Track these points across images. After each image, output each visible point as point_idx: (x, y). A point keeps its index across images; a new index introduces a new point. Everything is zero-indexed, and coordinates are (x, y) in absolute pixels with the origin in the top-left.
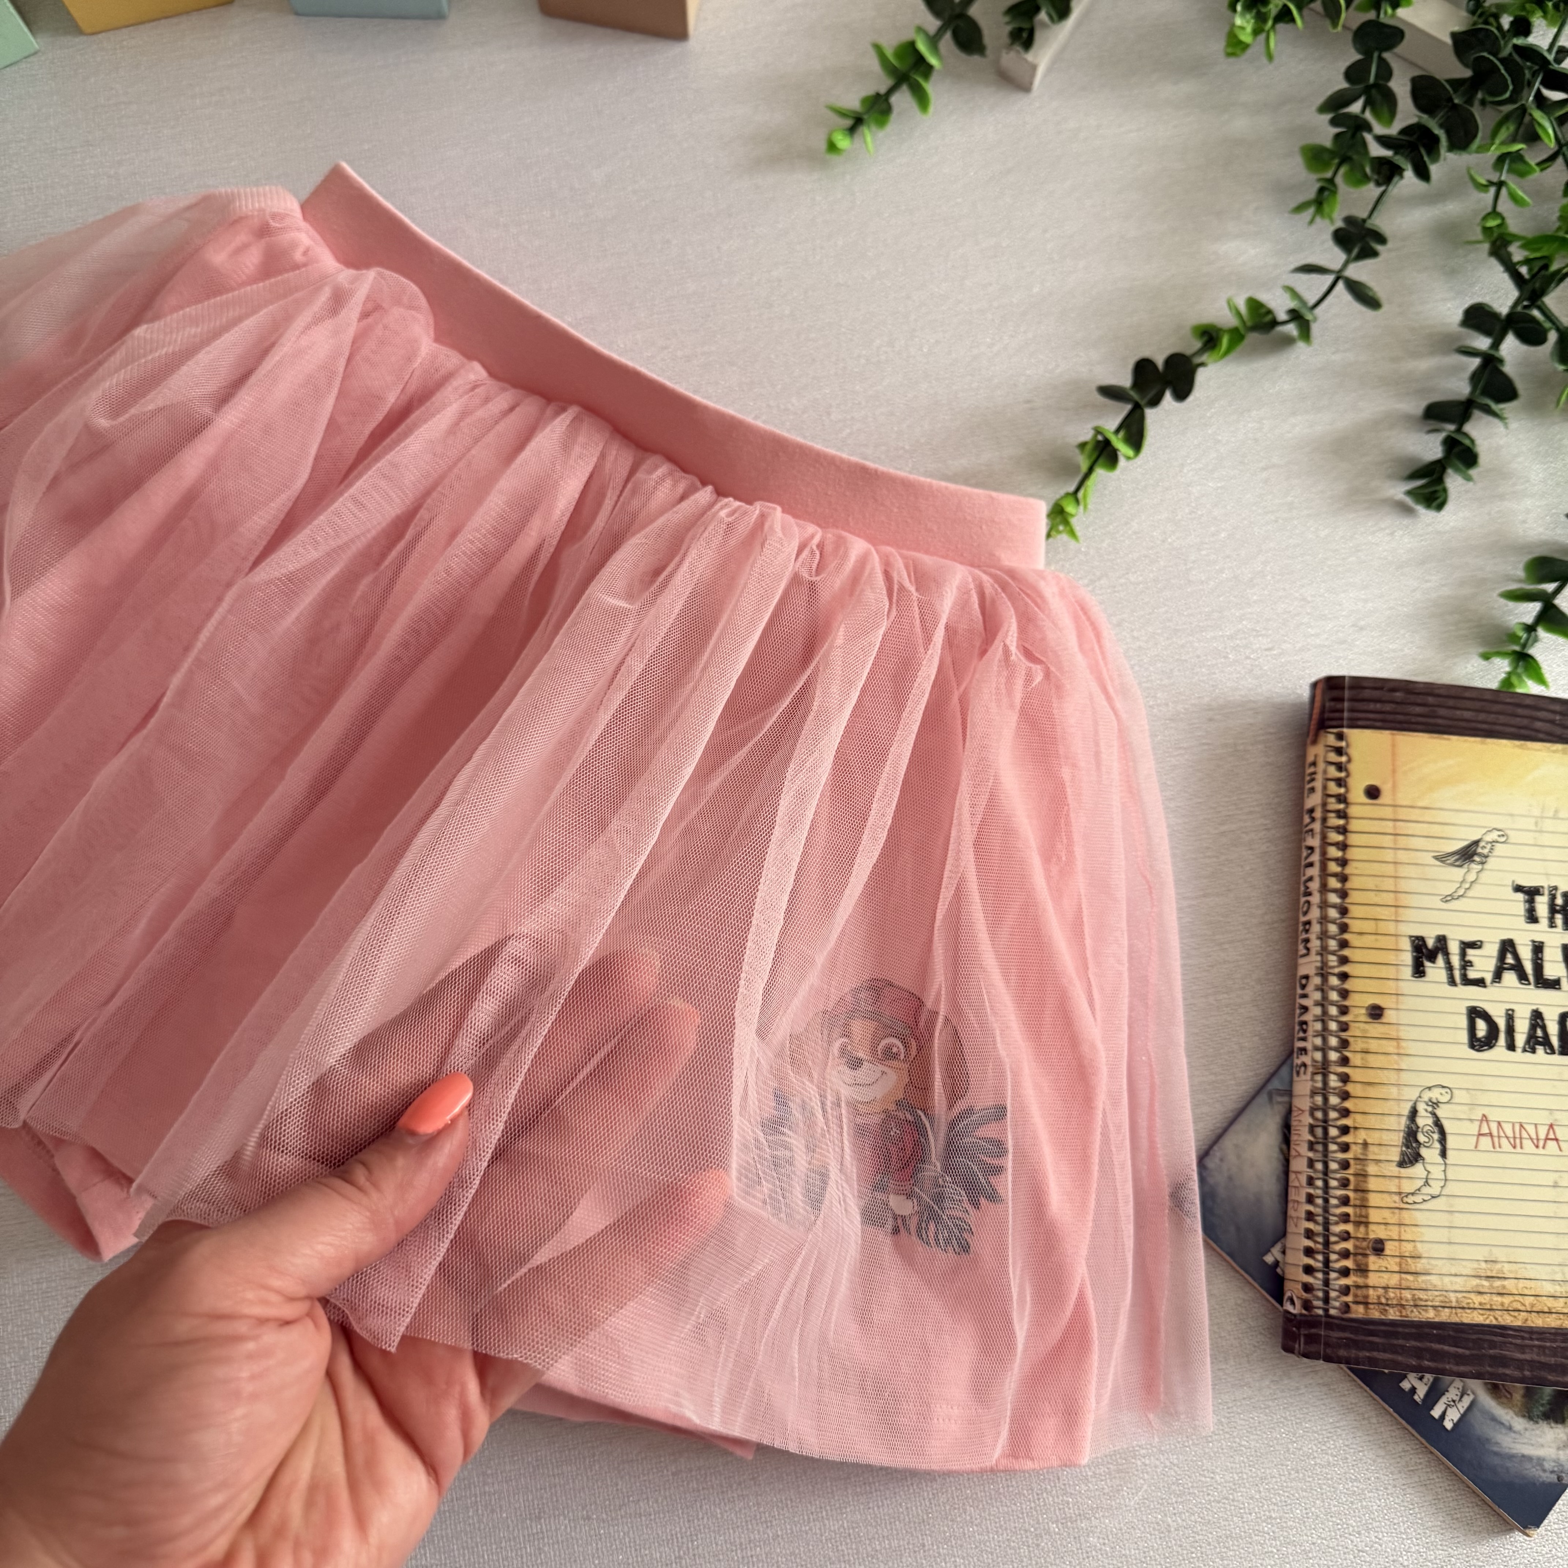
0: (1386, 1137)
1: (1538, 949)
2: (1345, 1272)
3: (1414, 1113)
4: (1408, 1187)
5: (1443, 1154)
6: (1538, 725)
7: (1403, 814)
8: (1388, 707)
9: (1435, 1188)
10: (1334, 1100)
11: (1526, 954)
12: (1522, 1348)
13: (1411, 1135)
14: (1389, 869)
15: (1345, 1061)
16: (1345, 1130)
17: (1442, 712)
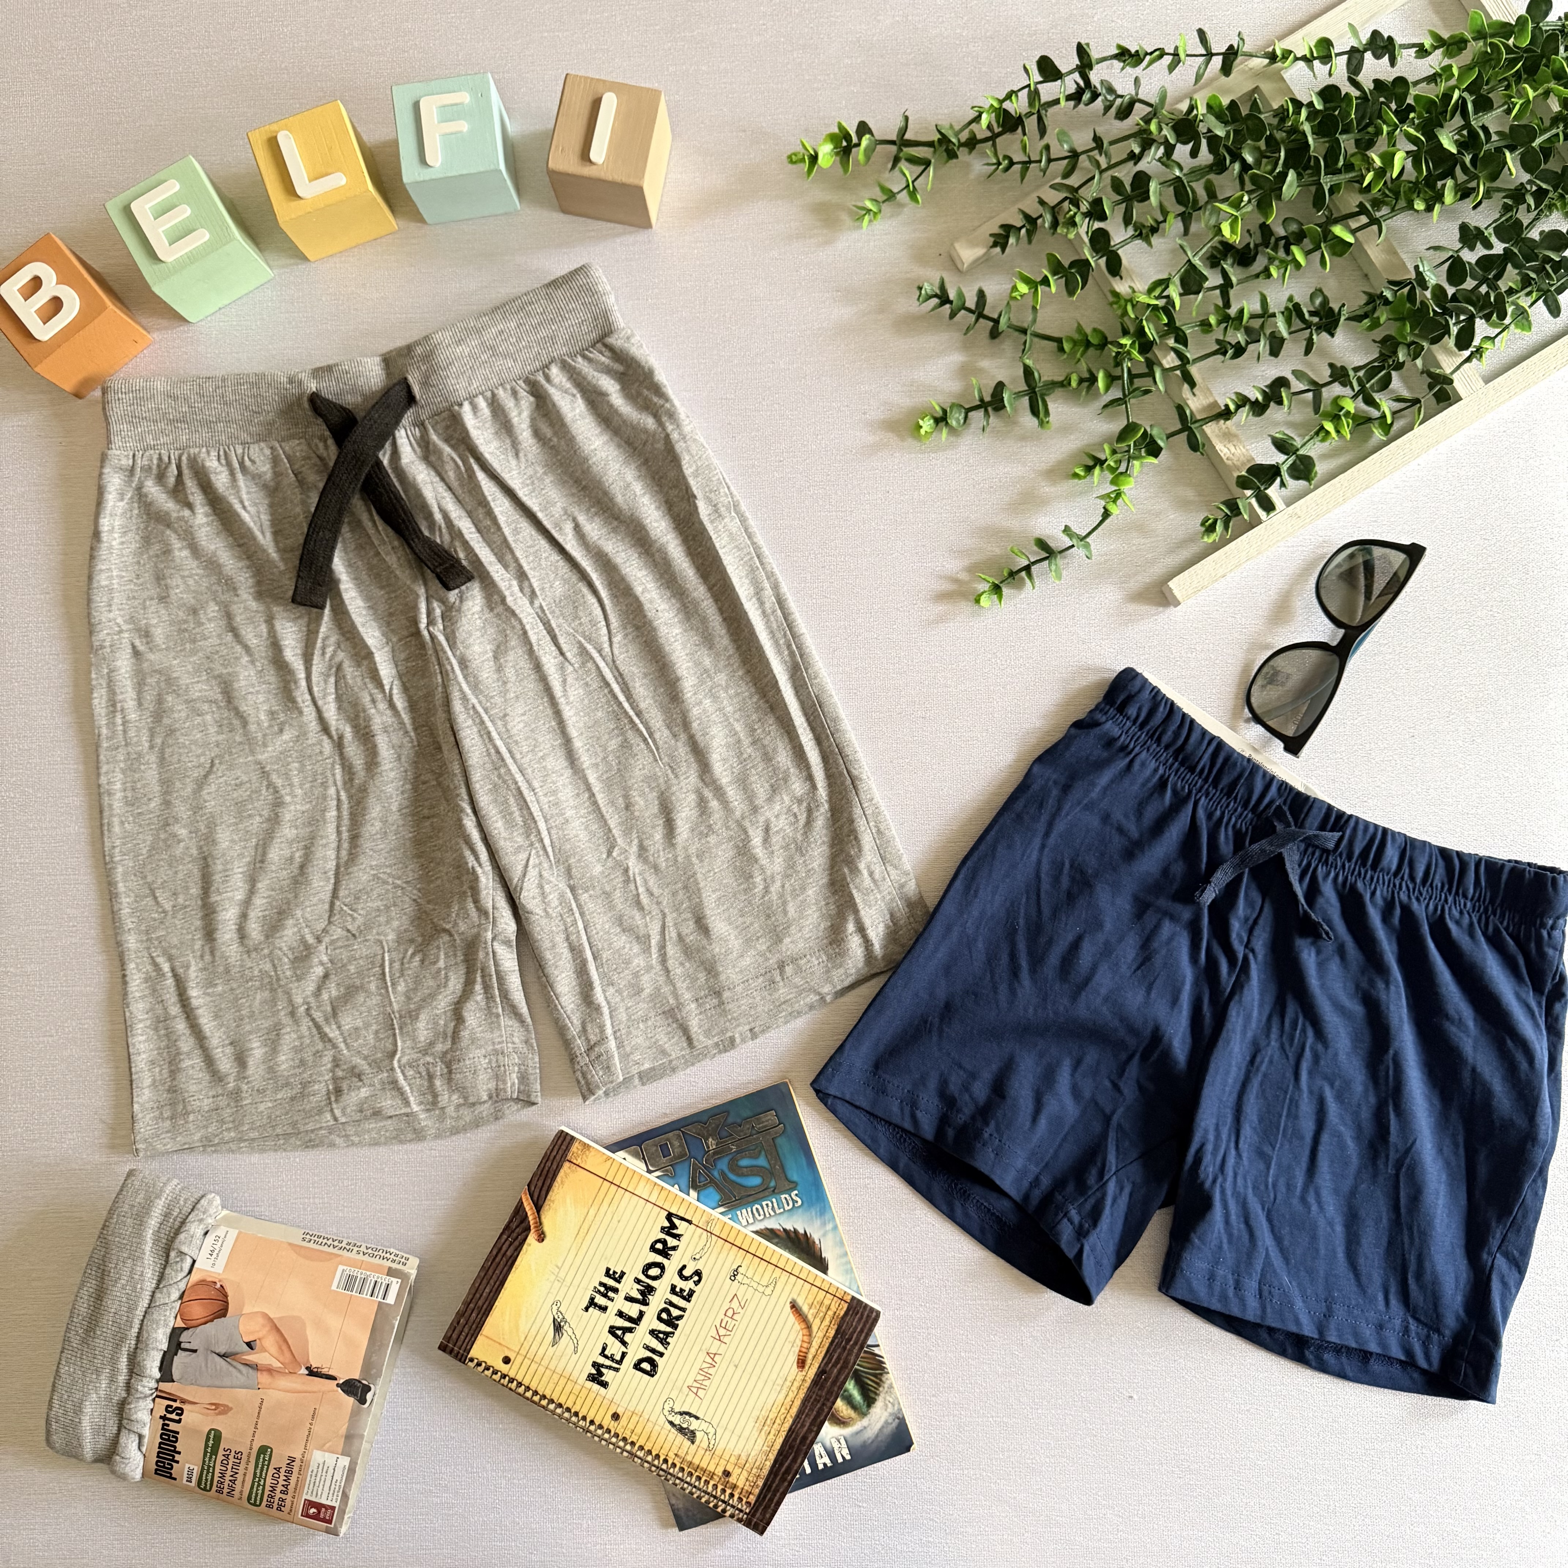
0: (677, 1443)
1: (620, 1314)
2: (732, 1495)
3: (671, 1423)
4: (705, 1445)
5: (697, 1418)
6: (509, 1253)
7: (523, 1352)
8: (466, 1330)
9: (711, 1431)
10: (649, 1458)
11: (621, 1323)
12: (803, 1426)
13: (681, 1430)
14: (548, 1373)
15: (633, 1444)
16: (666, 1461)
17: (480, 1303)
